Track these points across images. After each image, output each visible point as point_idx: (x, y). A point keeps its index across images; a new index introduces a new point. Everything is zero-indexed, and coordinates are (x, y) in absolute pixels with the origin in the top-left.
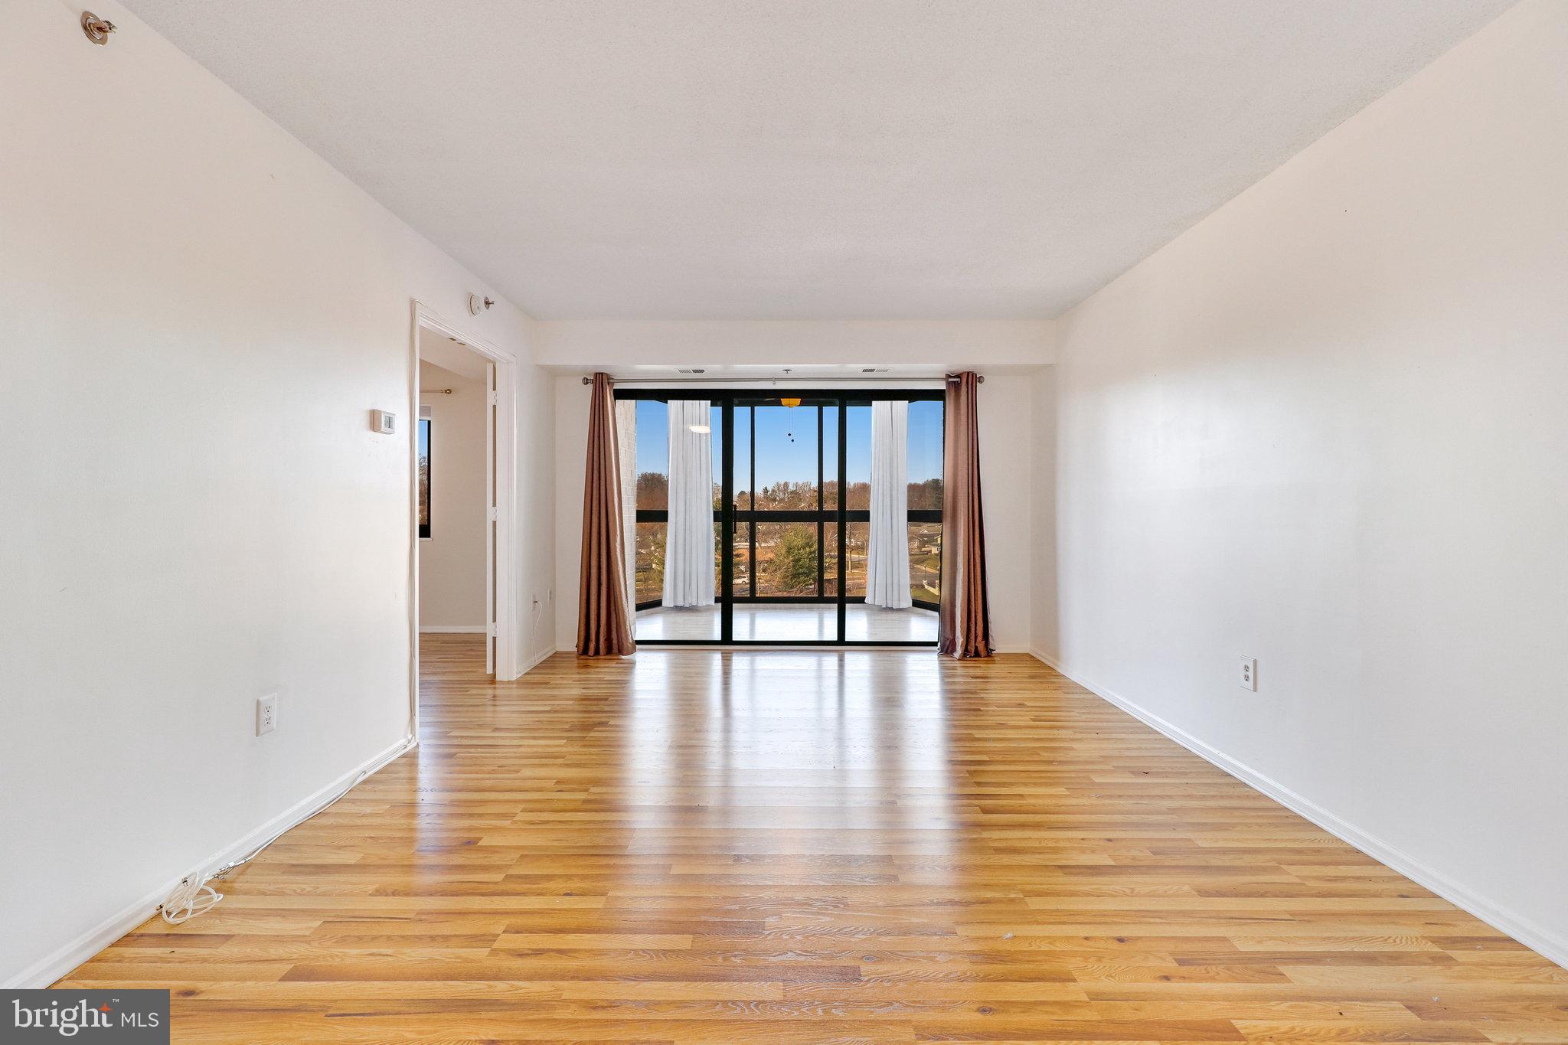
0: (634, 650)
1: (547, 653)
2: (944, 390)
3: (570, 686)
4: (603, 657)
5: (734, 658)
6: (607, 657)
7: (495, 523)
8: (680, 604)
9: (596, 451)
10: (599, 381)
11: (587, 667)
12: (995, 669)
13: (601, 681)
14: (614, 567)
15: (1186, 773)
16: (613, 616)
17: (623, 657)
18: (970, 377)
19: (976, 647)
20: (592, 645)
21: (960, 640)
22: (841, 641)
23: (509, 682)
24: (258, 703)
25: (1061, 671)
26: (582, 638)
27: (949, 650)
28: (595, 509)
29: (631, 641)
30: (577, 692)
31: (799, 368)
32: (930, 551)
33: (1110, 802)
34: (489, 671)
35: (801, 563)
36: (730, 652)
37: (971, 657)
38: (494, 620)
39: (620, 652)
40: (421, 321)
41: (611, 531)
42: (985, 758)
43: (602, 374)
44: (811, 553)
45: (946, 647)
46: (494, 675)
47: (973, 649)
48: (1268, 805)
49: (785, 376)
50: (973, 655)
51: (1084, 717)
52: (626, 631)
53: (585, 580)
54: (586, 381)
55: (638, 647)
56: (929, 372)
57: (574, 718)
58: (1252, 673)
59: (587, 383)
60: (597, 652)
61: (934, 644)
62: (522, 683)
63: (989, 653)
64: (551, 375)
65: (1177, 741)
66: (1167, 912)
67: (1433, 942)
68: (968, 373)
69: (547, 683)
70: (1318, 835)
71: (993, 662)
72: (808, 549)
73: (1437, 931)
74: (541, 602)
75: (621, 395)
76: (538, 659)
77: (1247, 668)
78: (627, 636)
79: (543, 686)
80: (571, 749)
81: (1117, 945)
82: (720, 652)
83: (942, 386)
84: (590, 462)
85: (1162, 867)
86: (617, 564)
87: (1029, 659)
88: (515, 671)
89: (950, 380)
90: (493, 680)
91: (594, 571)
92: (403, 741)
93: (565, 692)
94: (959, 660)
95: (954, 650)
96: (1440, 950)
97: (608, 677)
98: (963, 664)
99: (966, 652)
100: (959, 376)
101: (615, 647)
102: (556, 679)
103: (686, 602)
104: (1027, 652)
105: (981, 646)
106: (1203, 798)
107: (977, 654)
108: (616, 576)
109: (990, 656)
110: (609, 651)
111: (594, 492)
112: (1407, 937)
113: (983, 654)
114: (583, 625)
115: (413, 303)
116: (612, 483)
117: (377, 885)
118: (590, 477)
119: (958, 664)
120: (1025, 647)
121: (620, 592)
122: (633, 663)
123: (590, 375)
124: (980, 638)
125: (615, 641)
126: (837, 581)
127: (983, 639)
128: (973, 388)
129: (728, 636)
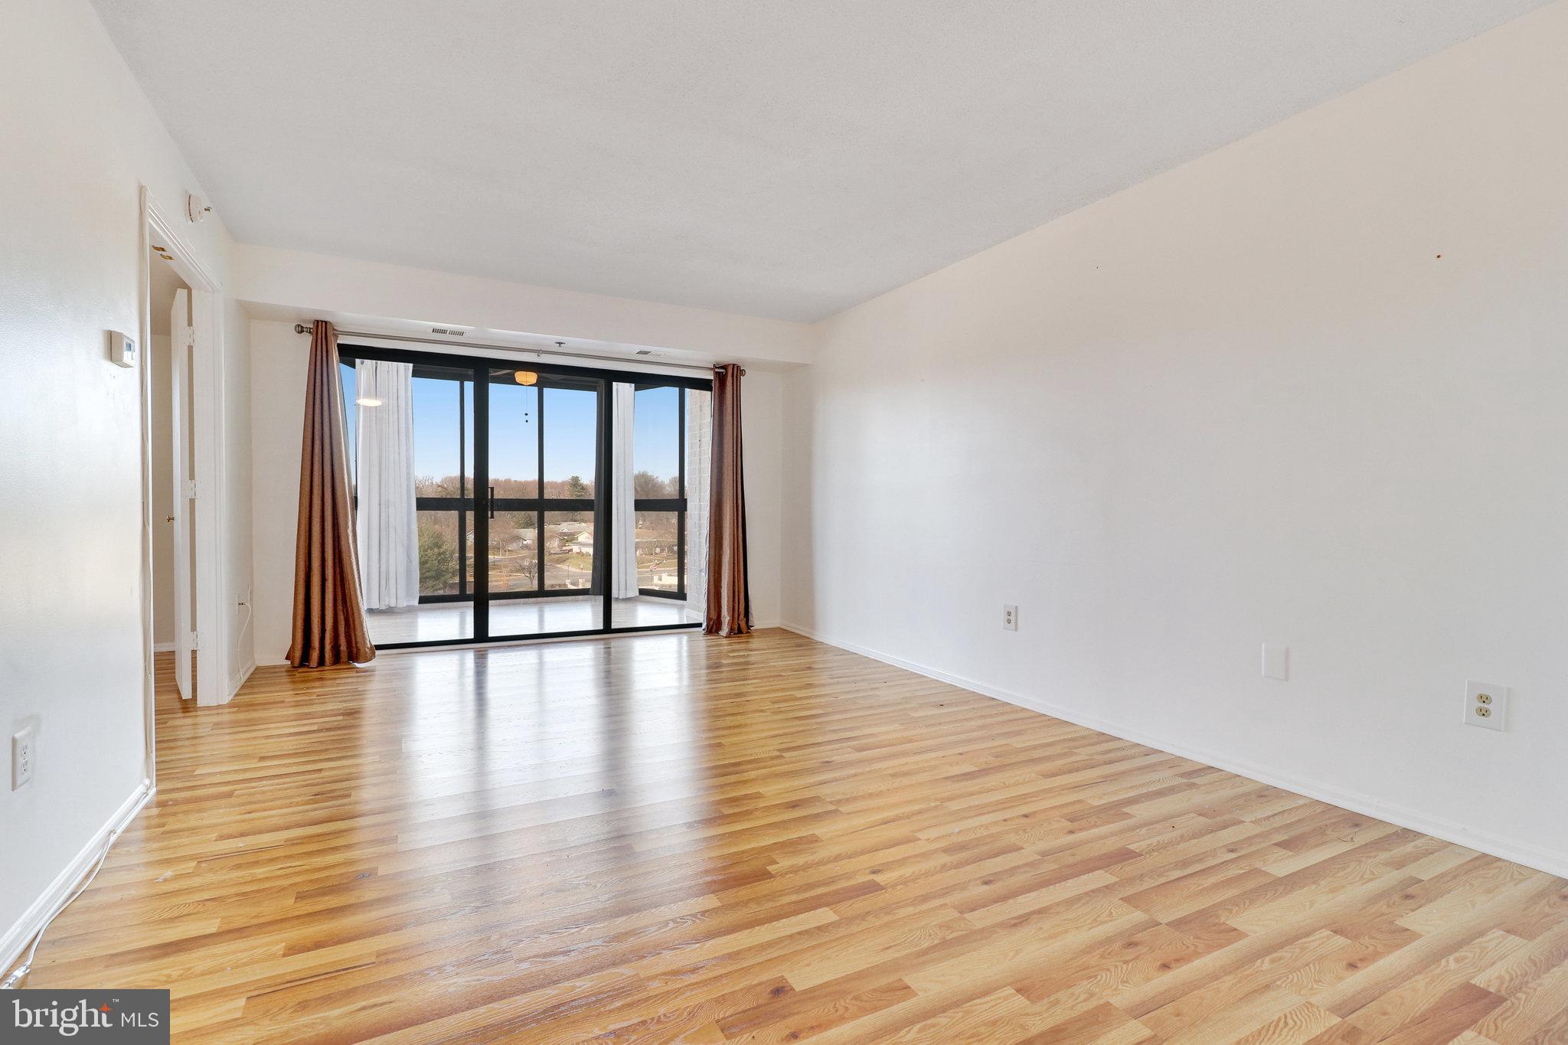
0: (373, 655)
1: (248, 669)
2: (711, 381)
4: (329, 668)
5: (489, 656)
6: (332, 667)
9: (317, 417)
10: (321, 331)
12: (755, 643)
15: (968, 702)
16: (344, 617)
17: (357, 665)
18: (735, 369)
19: (739, 625)
20: (316, 655)
21: (726, 618)
22: (608, 629)
23: (219, 707)
24: (14, 742)
25: (818, 638)
26: (299, 646)
27: (714, 630)
28: (316, 488)
29: (369, 646)
31: (573, 342)
32: (571, 550)
33: (934, 729)
34: (184, 695)
35: (428, 565)
36: (486, 650)
37: (735, 634)
39: (353, 660)
41: (340, 516)
42: (819, 711)
43: (324, 322)
44: (440, 554)
45: (713, 627)
46: (194, 700)
47: (737, 627)
48: (1032, 714)
49: (557, 348)
50: (736, 632)
52: (361, 635)
53: (303, 576)
54: (300, 330)
55: (378, 652)
56: (699, 360)
58: (1011, 617)
59: (302, 331)
60: (321, 662)
61: (699, 625)
62: (240, 705)
63: (749, 629)
65: (943, 680)
66: (1037, 792)
67: (1181, 777)
68: (734, 365)
69: (283, 702)
70: (1072, 729)
71: (751, 636)
72: (436, 550)
73: (1177, 771)
76: (243, 676)
77: (1009, 614)
78: (361, 640)
79: (279, 705)
81: (1025, 820)
82: (472, 651)
83: (710, 376)
84: (310, 430)
85: (1009, 765)
86: (350, 555)
87: (782, 632)
88: (225, 691)
89: (717, 370)
90: (193, 706)
92: (141, 789)
94: (725, 638)
95: (720, 629)
96: (1186, 781)
98: (729, 640)
99: (731, 629)
100: (722, 367)
101: (346, 654)
103: (382, 603)
104: (777, 625)
105: (743, 623)
106: (991, 716)
107: (740, 631)
109: (749, 632)
110: (337, 659)
111: (315, 467)
112: (1165, 778)
113: (744, 630)
114: (300, 631)
116: (341, 457)
117: (284, 944)
118: (309, 449)
119: (725, 641)
120: (775, 622)
122: (368, 672)
123: (309, 321)
124: (742, 616)
125: (347, 648)
126: (473, 584)
127: (745, 617)
128: (737, 380)
129: (481, 633)
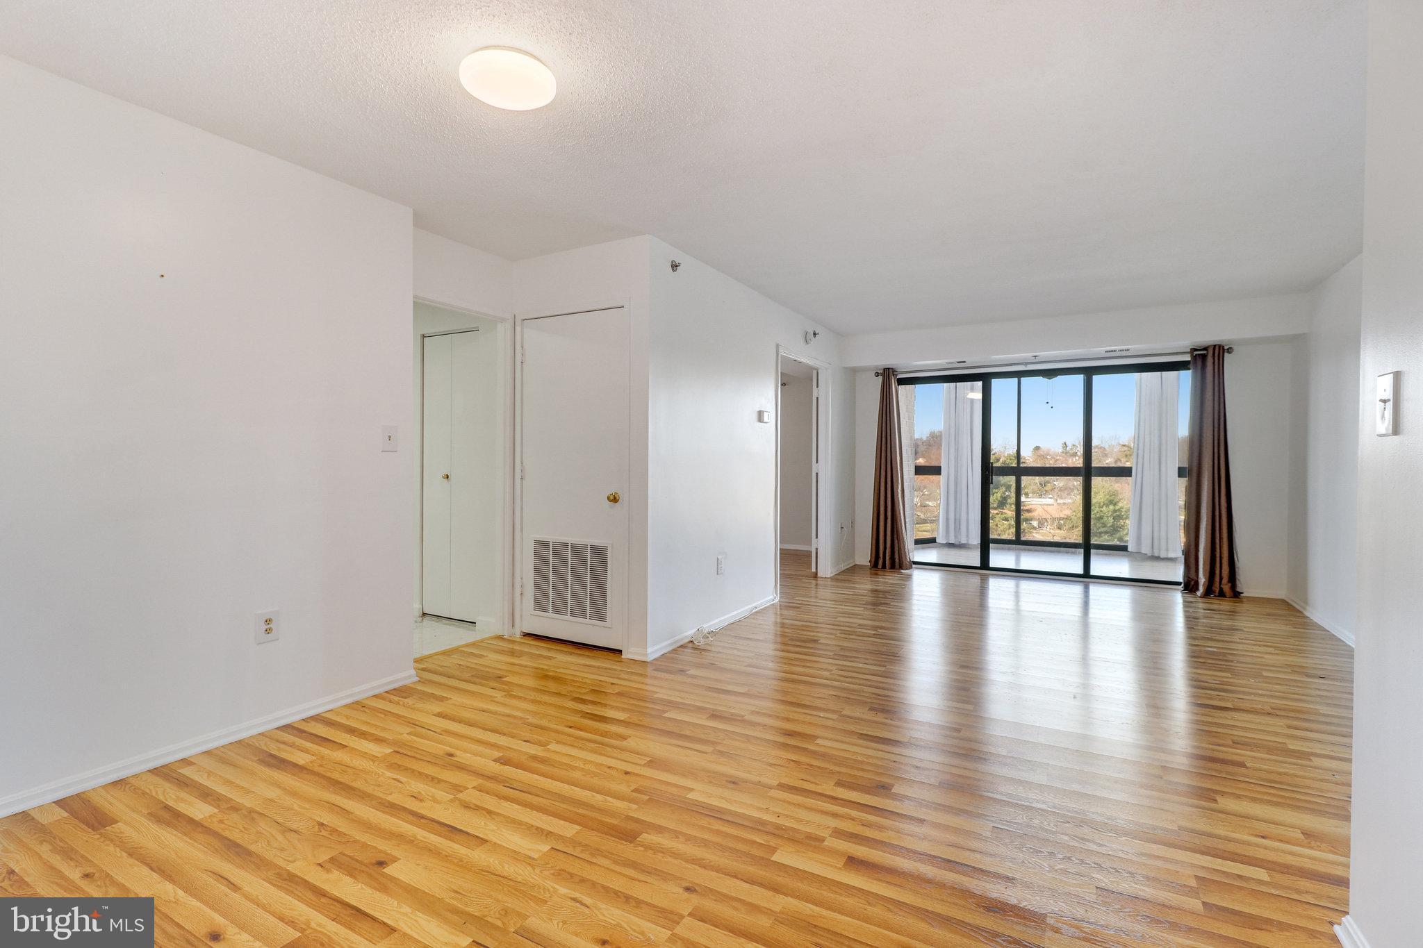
0: (911, 568)
1: (850, 563)
2: (1190, 361)
3: (865, 585)
4: (888, 570)
5: (989, 579)
6: (891, 570)
7: (817, 474)
8: (952, 541)
9: (884, 425)
10: (887, 373)
11: (877, 574)
12: (1244, 608)
13: (886, 583)
14: (896, 505)
16: (896, 541)
17: (903, 571)
18: (1217, 349)
19: (1221, 588)
20: (881, 562)
21: (1202, 580)
22: (1087, 574)
23: (826, 578)
24: (718, 559)
25: (1307, 614)
26: (874, 556)
27: (1192, 589)
28: (883, 467)
29: (908, 561)
30: (869, 587)
31: (1043, 354)
34: (814, 570)
36: (988, 576)
37: (1215, 596)
38: (817, 537)
39: (901, 568)
40: (781, 353)
41: (894, 481)
43: (889, 369)
45: (1190, 586)
46: (816, 573)
47: (1217, 590)
49: (1034, 360)
50: (1217, 594)
51: (1297, 643)
52: (905, 553)
53: (875, 515)
54: (877, 375)
55: (914, 566)
56: (1179, 343)
57: (869, 599)
60: (884, 566)
61: (1178, 584)
62: (834, 579)
63: (1236, 595)
64: (853, 373)
68: (1215, 346)
69: (850, 581)
71: (1242, 602)
74: (846, 528)
75: (902, 382)
76: (844, 567)
78: (906, 556)
79: (848, 582)
80: (866, 612)
82: (978, 575)
83: (1188, 358)
84: (880, 432)
86: (899, 505)
87: (1282, 604)
88: (829, 572)
89: (1195, 352)
90: (815, 576)
91: (882, 509)
92: (772, 597)
93: (862, 586)
94: (1200, 597)
95: (1197, 589)
97: (891, 581)
98: (1204, 600)
99: (1208, 592)
100: (1206, 349)
101: (897, 565)
102: (857, 579)
103: (956, 541)
104: (1283, 597)
105: (1226, 588)
107: (1222, 594)
108: (898, 513)
109: (1237, 597)
110: (893, 566)
111: (883, 454)
113: (1228, 595)
114: (874, 547)
115: (777, 346)
116: (895, 447)
118: (880, 442)
119: (1200, 600)
120: (1279, 594)
121: (901, 524)
122: (909, 577)
123: (880, 369)
124: (1225, 581)
125: (897, 560)
127: (1229, 582)
128: (1219, 359)
129: (985, 564)
